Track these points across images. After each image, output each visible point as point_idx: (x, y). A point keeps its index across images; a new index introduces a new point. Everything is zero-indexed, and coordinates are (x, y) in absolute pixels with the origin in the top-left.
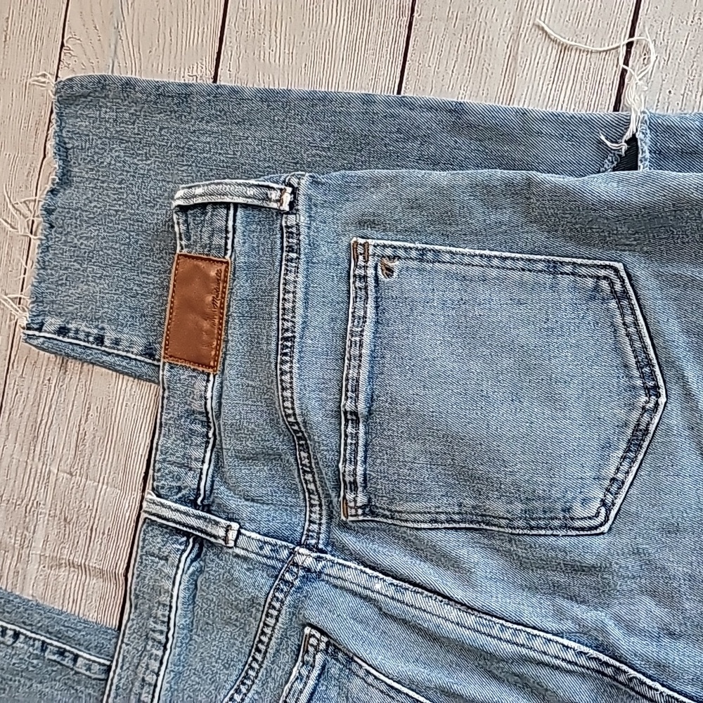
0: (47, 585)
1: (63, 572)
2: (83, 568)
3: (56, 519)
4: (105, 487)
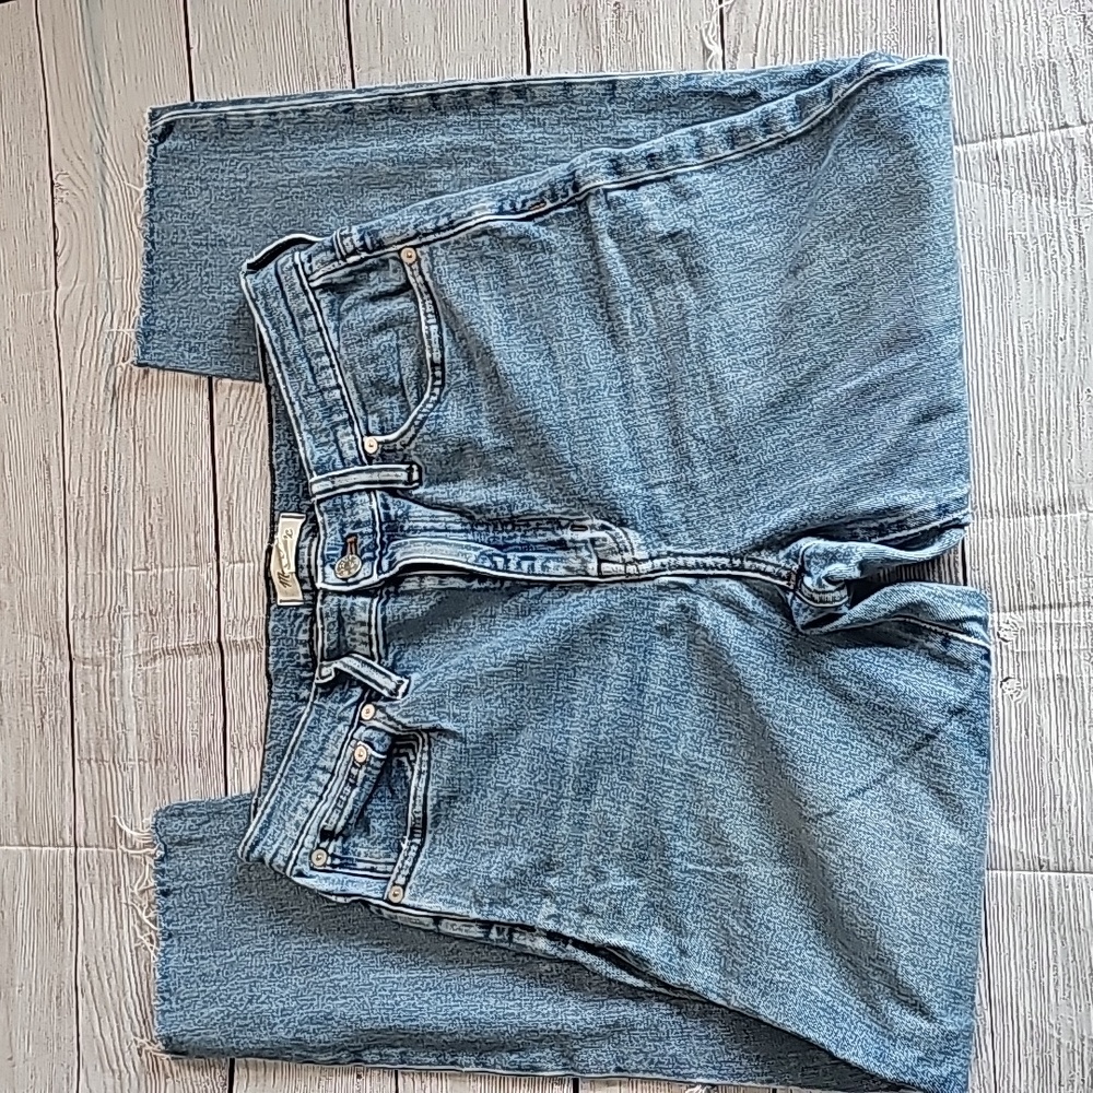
0: (146, 683)
1: (159, 663)
2: (179, 651)
3: (142, 616)
4: (181, 569)
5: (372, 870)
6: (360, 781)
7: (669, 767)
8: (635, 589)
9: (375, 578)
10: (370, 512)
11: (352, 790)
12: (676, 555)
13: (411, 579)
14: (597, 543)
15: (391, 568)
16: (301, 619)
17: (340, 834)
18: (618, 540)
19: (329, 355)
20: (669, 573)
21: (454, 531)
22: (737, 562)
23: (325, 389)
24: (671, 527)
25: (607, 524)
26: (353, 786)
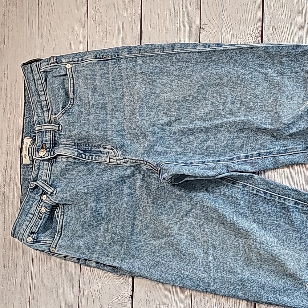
5: (45, 243)
6: (43, 218)
9: (49, 157)
10: (50, 138)
11: (40, 220)
13: (59, 158)
14: (109, 153)
15: (53, 155)
16: (29, 168)
17: (36, 233)
18: (115, 153)
19: (44, 91)
21: (72, 145)
22: (145, 163)
23: (42, 101)
25: (113, 148)
26: (41, 219)
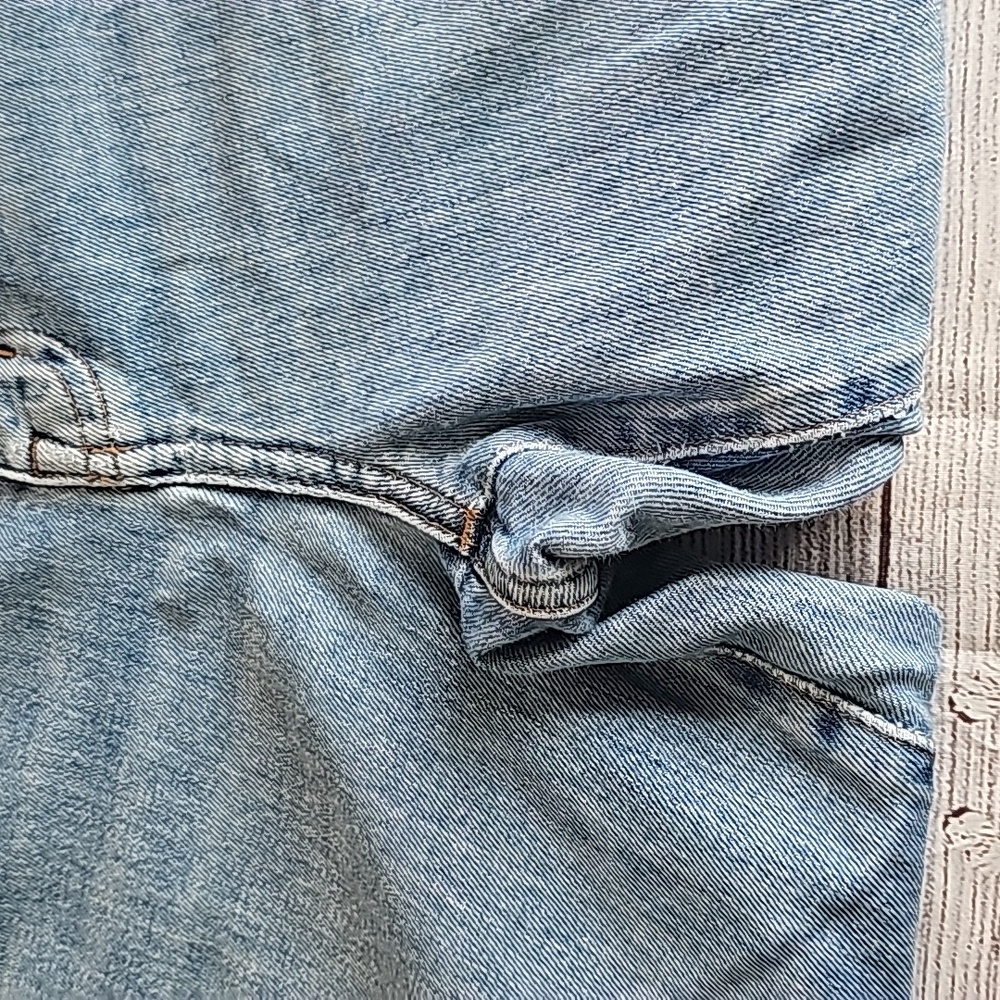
7: (162, 929)
8: (110, 510)
12: (210, 438)
14: (30, 392)
18: (75, 389)
20: (192, 479)
22: (346, 471)
24: (201, 367)
25: (57, 347)
